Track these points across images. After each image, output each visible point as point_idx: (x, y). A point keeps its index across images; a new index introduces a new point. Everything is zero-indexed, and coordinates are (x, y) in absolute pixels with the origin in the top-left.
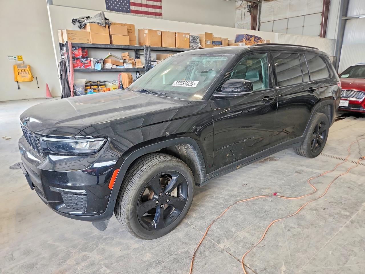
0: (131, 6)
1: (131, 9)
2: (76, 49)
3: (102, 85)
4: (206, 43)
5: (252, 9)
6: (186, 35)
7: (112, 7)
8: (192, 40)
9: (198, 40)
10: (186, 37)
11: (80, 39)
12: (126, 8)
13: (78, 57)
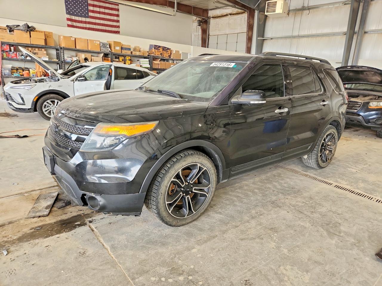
0: (89, 13)
1: (90, 15)
2: (5, 45)
3: (26, 70)
4: (114, 48)
5: (201, 24)
6: (97, 42)
7: (71, 12)
8: (102, 45)
9: (108, 46)
10: (97, 43)
11: (8, 40)
12: (85, 14)
13: (7, 50)
